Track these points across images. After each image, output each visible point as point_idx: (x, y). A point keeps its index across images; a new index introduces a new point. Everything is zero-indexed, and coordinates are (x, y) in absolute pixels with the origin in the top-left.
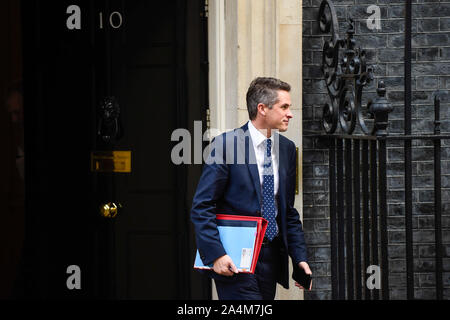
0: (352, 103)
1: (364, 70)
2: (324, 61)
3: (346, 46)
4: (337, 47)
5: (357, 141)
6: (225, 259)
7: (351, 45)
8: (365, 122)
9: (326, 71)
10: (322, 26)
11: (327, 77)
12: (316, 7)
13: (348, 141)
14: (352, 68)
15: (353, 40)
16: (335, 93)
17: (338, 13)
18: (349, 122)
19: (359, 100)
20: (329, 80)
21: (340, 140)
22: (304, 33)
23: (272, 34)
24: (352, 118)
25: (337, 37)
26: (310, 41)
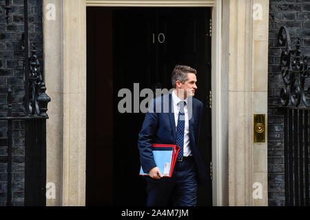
0: (299, 88)
1: (306, 68)
2: (281, 63)
3: (295, 54)
4: (289, 54)
5: (301, 111)
6: (156, 169)
7: (298, 53)
8: (307, 100)
9: (283, 68)
10: (281, 42)
11: (283, 72)
12: (277, 31)
13: (296, 111)
14: (298, 67)
15: (299, 51)
16: (288, 82)
17: (291, 34)
18: (297, 100)
19: (302, 86)
20: (284, 74)
21: (291, 110)
22: (269, 46)
23: (250, 46)
24: (298, 97)
25: (290, 49)
26: (273, 51)
